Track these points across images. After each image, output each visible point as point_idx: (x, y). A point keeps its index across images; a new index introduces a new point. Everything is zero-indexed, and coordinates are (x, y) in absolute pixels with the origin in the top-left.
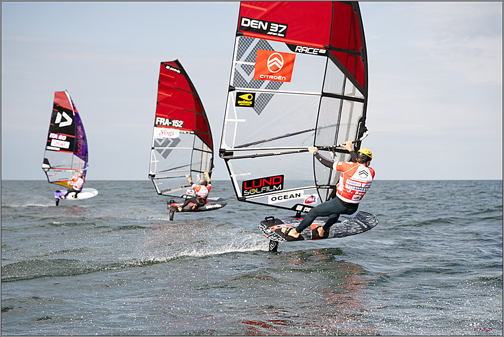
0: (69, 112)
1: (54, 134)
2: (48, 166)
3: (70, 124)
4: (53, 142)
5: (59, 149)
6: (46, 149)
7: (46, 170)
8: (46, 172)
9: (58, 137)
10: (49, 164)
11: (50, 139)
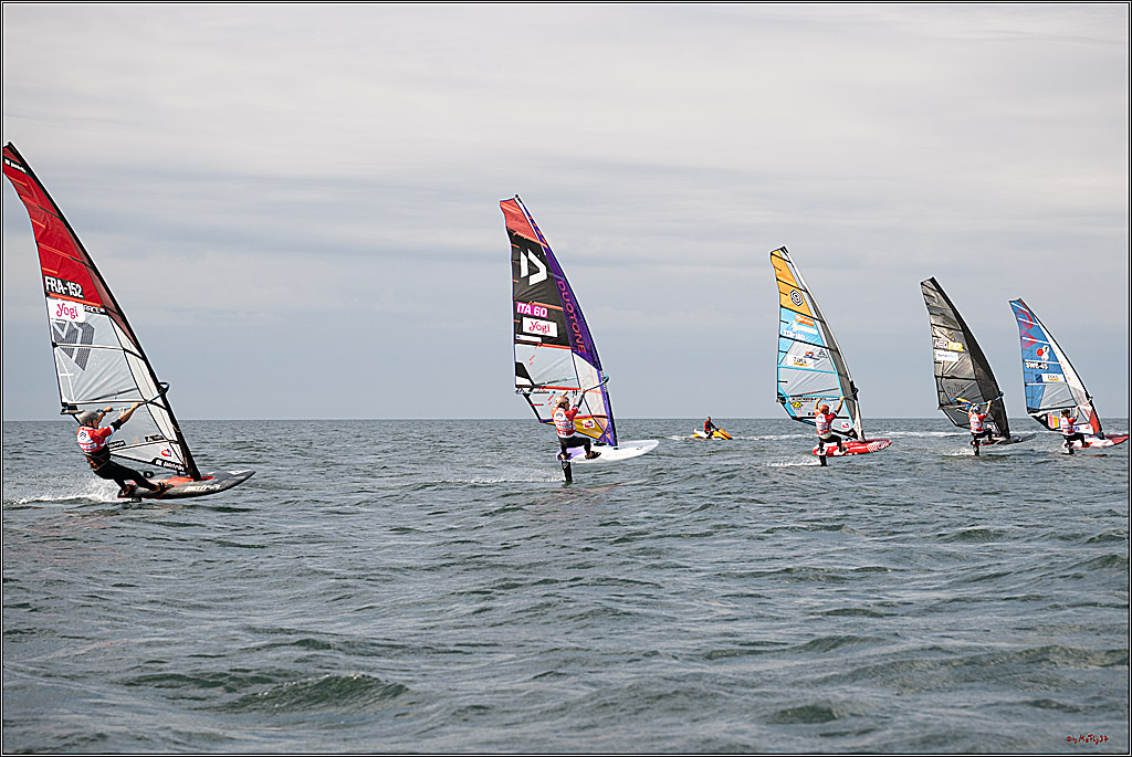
0: (537, 250)
1: (524, 305)
2: (527, 382)
3: (545, 278)
4: (527, 323)
5: (539, 340)
6: (517, 341)
7: (526, 390)
8: (527, 396)
9: (532, 311)
10: (528, 377)
11: (519, 317)
